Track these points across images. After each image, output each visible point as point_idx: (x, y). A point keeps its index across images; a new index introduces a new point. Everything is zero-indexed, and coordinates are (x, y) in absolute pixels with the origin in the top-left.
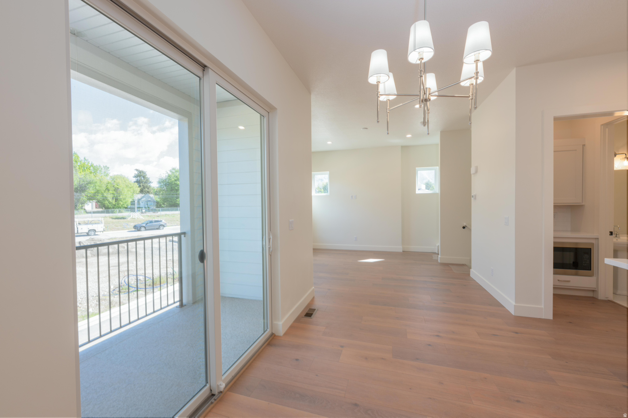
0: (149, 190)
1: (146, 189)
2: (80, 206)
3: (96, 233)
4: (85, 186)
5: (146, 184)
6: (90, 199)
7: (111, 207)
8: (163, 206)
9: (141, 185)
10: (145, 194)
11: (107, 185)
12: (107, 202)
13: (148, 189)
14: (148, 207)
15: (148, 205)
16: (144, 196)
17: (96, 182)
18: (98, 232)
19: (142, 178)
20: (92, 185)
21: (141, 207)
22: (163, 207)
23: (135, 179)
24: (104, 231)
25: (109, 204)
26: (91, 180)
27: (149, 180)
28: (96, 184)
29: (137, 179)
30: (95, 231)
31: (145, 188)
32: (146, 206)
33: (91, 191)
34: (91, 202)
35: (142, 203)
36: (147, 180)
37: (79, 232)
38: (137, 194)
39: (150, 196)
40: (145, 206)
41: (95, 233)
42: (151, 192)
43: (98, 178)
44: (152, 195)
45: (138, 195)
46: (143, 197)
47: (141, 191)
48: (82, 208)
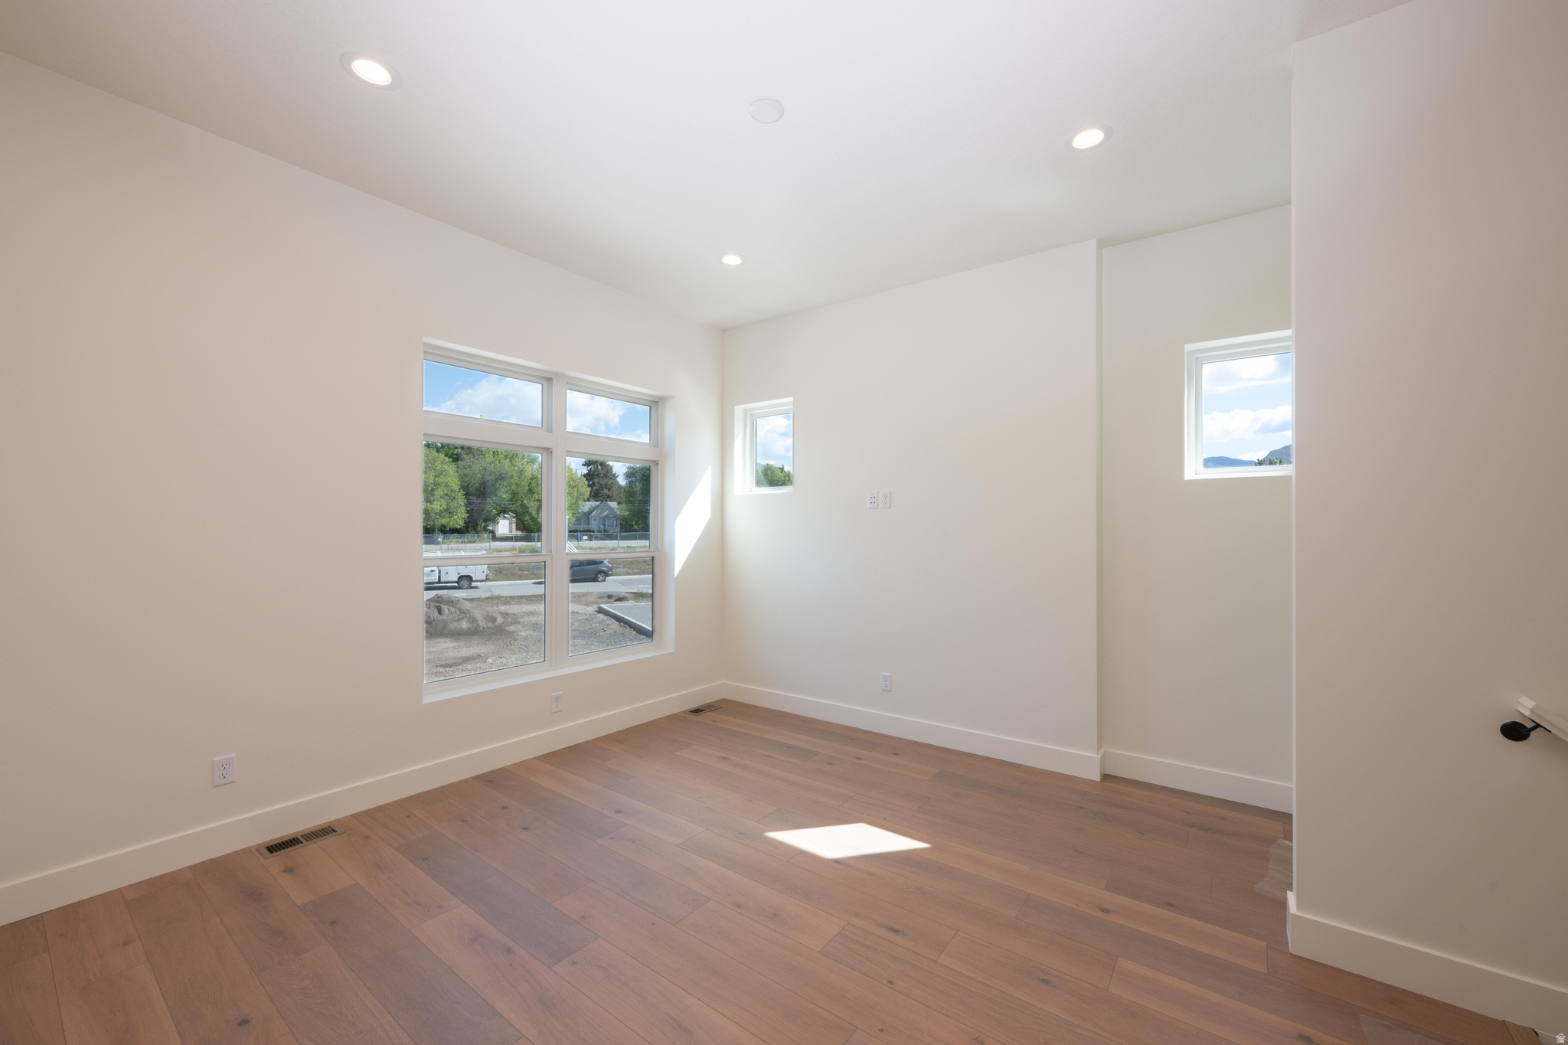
0: (610, 493)
1: (606, 491)
2: (483, 524)
3: (474, 584)
4: (493, 485)
5: (605, 480)
6: (503, 511)
7: (534, 529)
8: (636, 527)
9: (596, 481)
10: (602, 501)
11: (530, 483)
12: (527, 518)
13: (609, 491)
14: (605, 531)
15: (604, 525)
16: (599, 506)
17: (512, 476)
18: (475, 581)
19: (599, 467)
20: (505, 483)
21: (592, 529)
22: (635, 531)
23: (585, 470)
24: (487, 580)
25: (532, 521)
26: (504, 472)
27: (612, 472)
28: (512, 480)
29: (589, 468)
30: (469, 578)
31: (602, 489)
32: (602, 527)
33: (504, 495)
34: (506, 518)
35: (595, 520)
36: (608, 471)
37: (442, 580)
38: (585, 501)
39: (609, 506)
40: (599, 528)
41: (470, 584)
42: (615, 496)
43: (516, 468)
44: (614, 505)
45: (588, 503)
46: (594, 508)
47: (595, 496)
48: (486, 530)
